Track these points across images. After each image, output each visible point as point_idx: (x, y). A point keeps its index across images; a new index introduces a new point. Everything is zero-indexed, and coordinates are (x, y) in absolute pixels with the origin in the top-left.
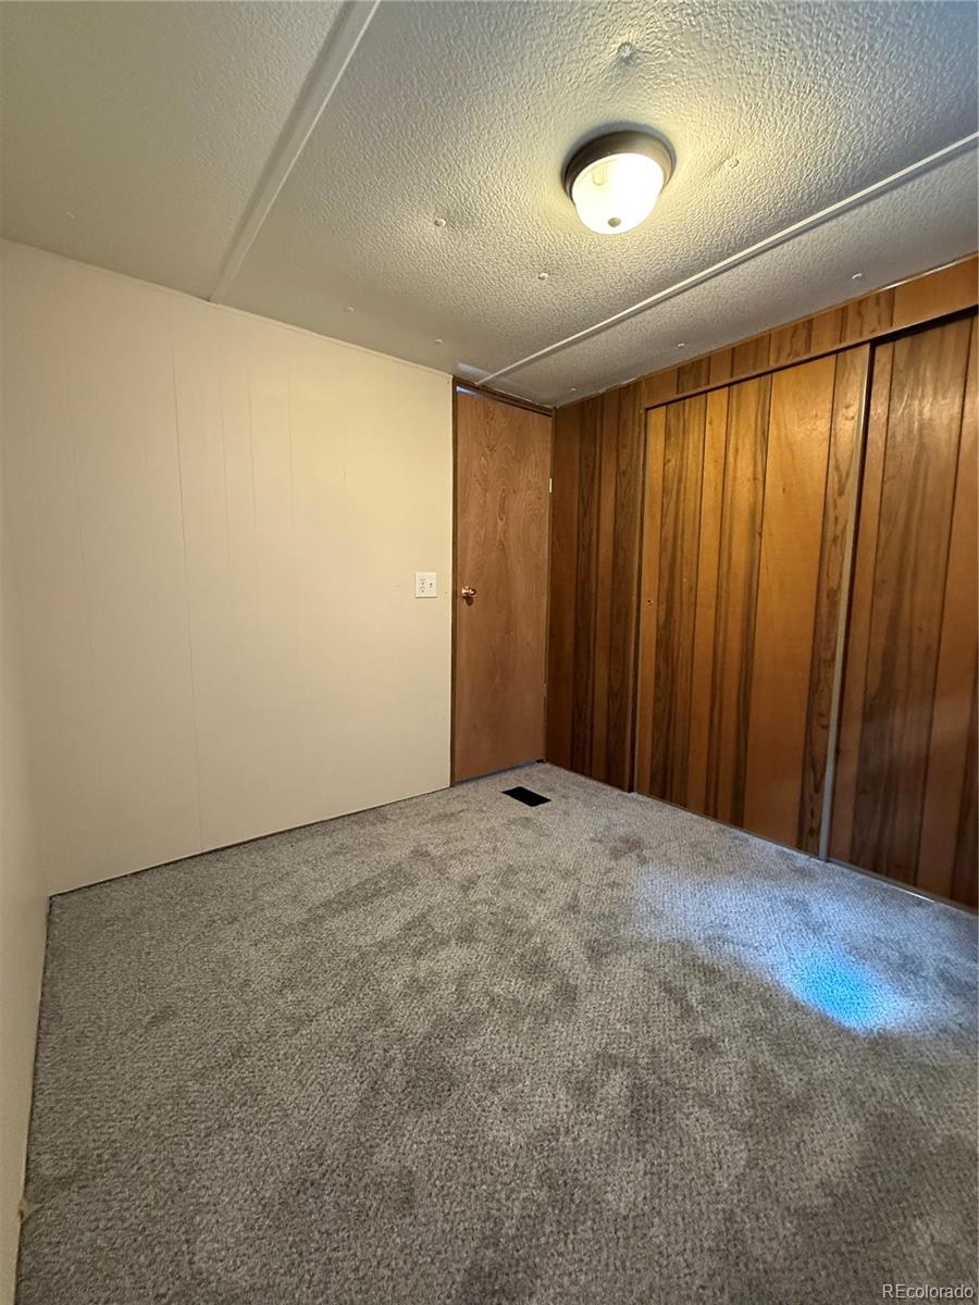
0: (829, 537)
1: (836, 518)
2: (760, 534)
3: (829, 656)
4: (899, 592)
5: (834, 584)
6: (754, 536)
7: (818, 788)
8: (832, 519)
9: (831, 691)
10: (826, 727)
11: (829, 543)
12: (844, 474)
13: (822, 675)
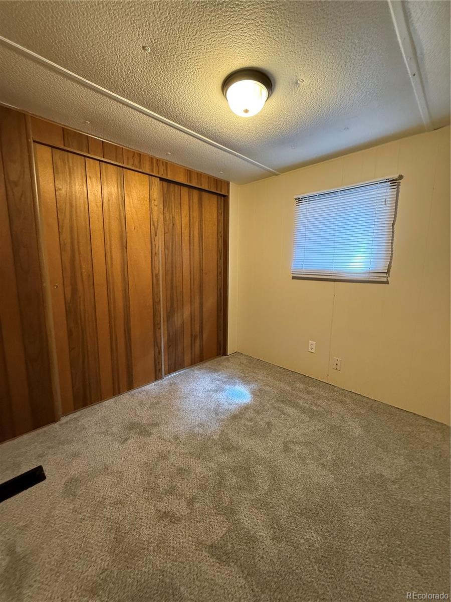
0: (154, 253)
1: (155, 245)
2: (126, 248)
3: (158, 300)
4: (172, 274)
5: (157, 272)
6: (123, 249)
7: (160, 352)
8: (154, 245)
9: (160, 314)
10: (160, 328)
11: (154, 256)
12: (156, 227)
13: (157, 308)
